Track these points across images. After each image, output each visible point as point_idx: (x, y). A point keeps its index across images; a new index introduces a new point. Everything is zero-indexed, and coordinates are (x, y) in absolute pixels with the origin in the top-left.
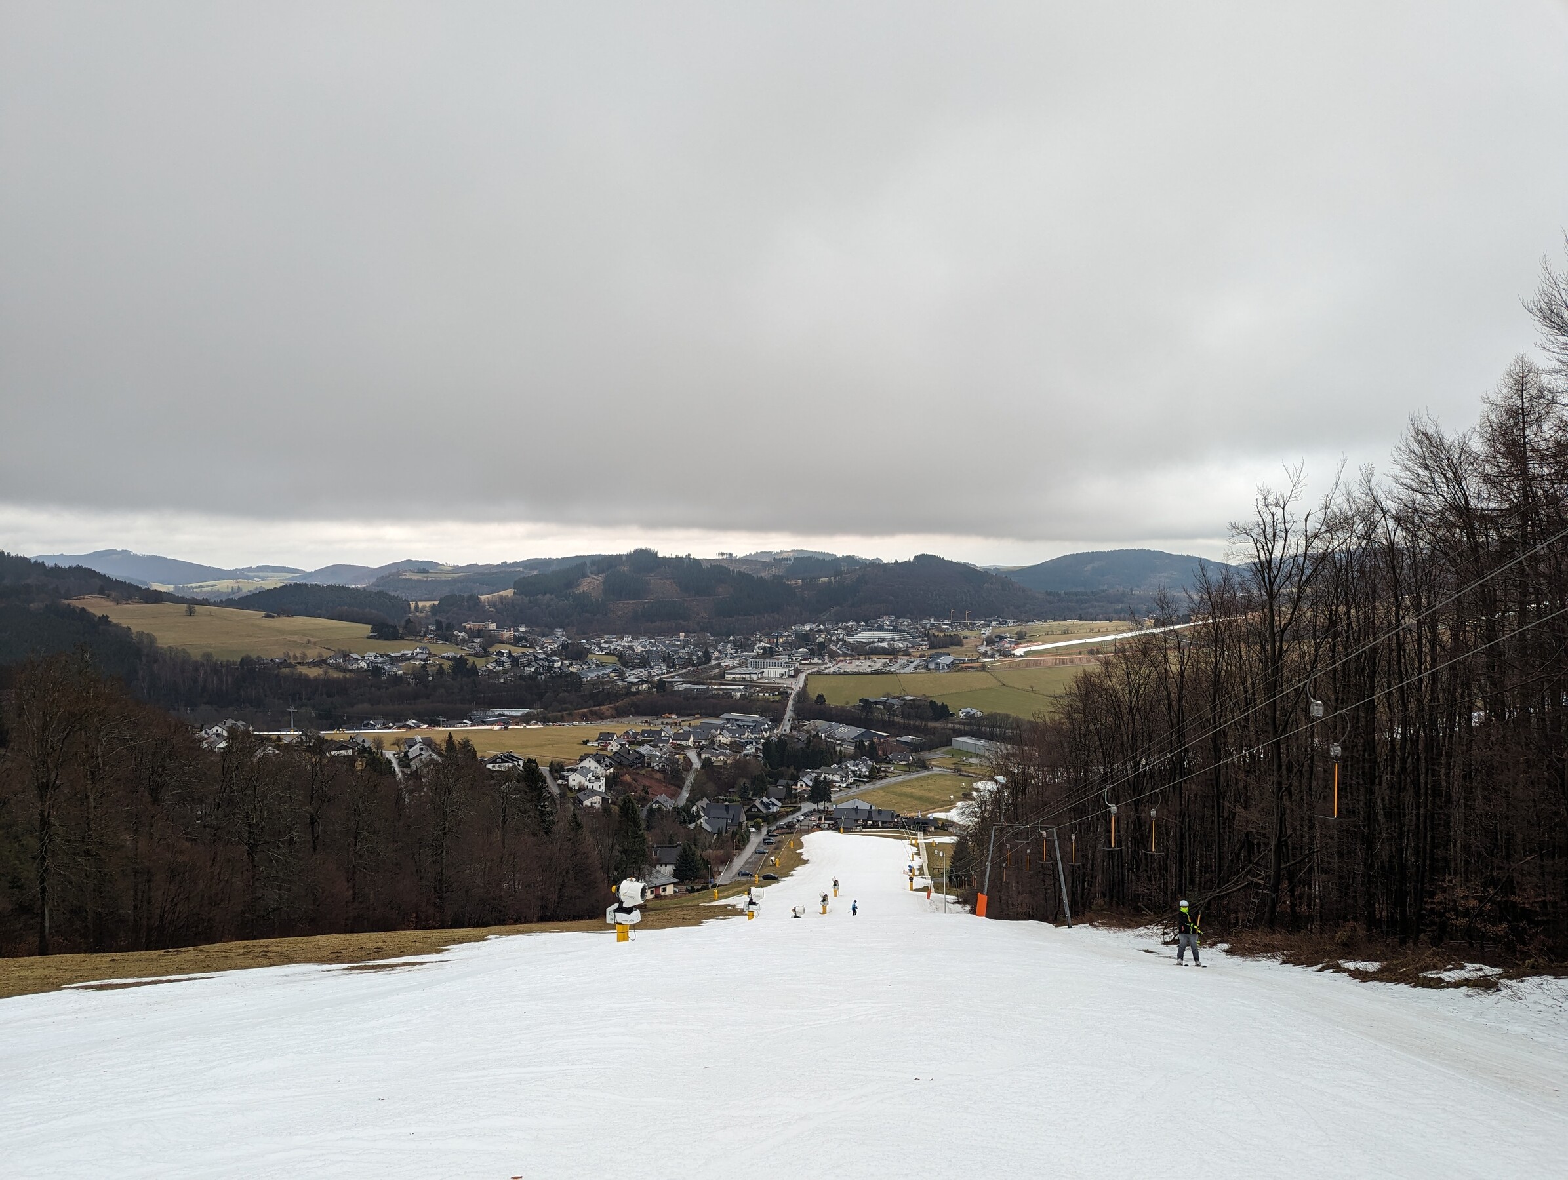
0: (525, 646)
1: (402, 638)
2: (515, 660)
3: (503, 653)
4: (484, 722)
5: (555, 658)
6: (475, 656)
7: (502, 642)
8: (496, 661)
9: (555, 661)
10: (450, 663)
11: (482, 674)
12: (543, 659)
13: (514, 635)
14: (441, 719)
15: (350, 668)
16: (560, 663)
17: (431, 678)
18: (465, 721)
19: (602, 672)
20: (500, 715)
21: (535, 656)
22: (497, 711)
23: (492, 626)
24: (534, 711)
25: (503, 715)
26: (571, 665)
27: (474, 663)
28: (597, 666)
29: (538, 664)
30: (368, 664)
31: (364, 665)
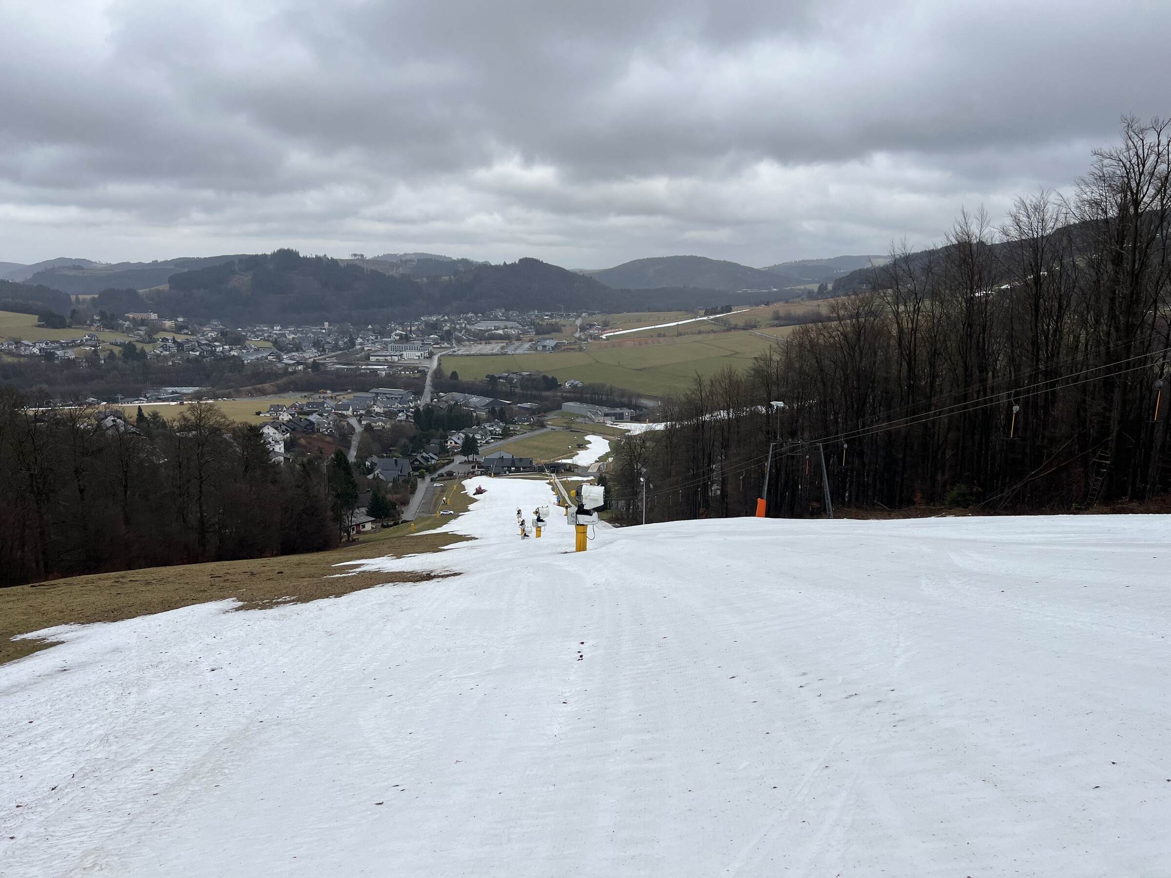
0: (187, 334)
1: (70, 327)
2: (180, 346)
3: (168, 340)
4: (160, 399)
5: (217, 344)
6: (142, 342)
7: (165, 330)
8: (162, 347)
9: (217, 346)
10: (120, 348)
11: (150, 358)
12: (206, 344)
13: (175, 324)
14: (120, 397)
15: (23, 353)
16: (221, 348)
17: (103, 362)
18: (141, 398)
19: (261, 355)
20: (173, 393)
21: (198, 342)
22: (170, 389)
23: (154, 316)
24: (204, 389)
25: (176, 393)
26: (231, 349)
27: (143, 348)
28: (256, 350)
29: (202, 349)
30: (40, 350)
31: (36, 351)
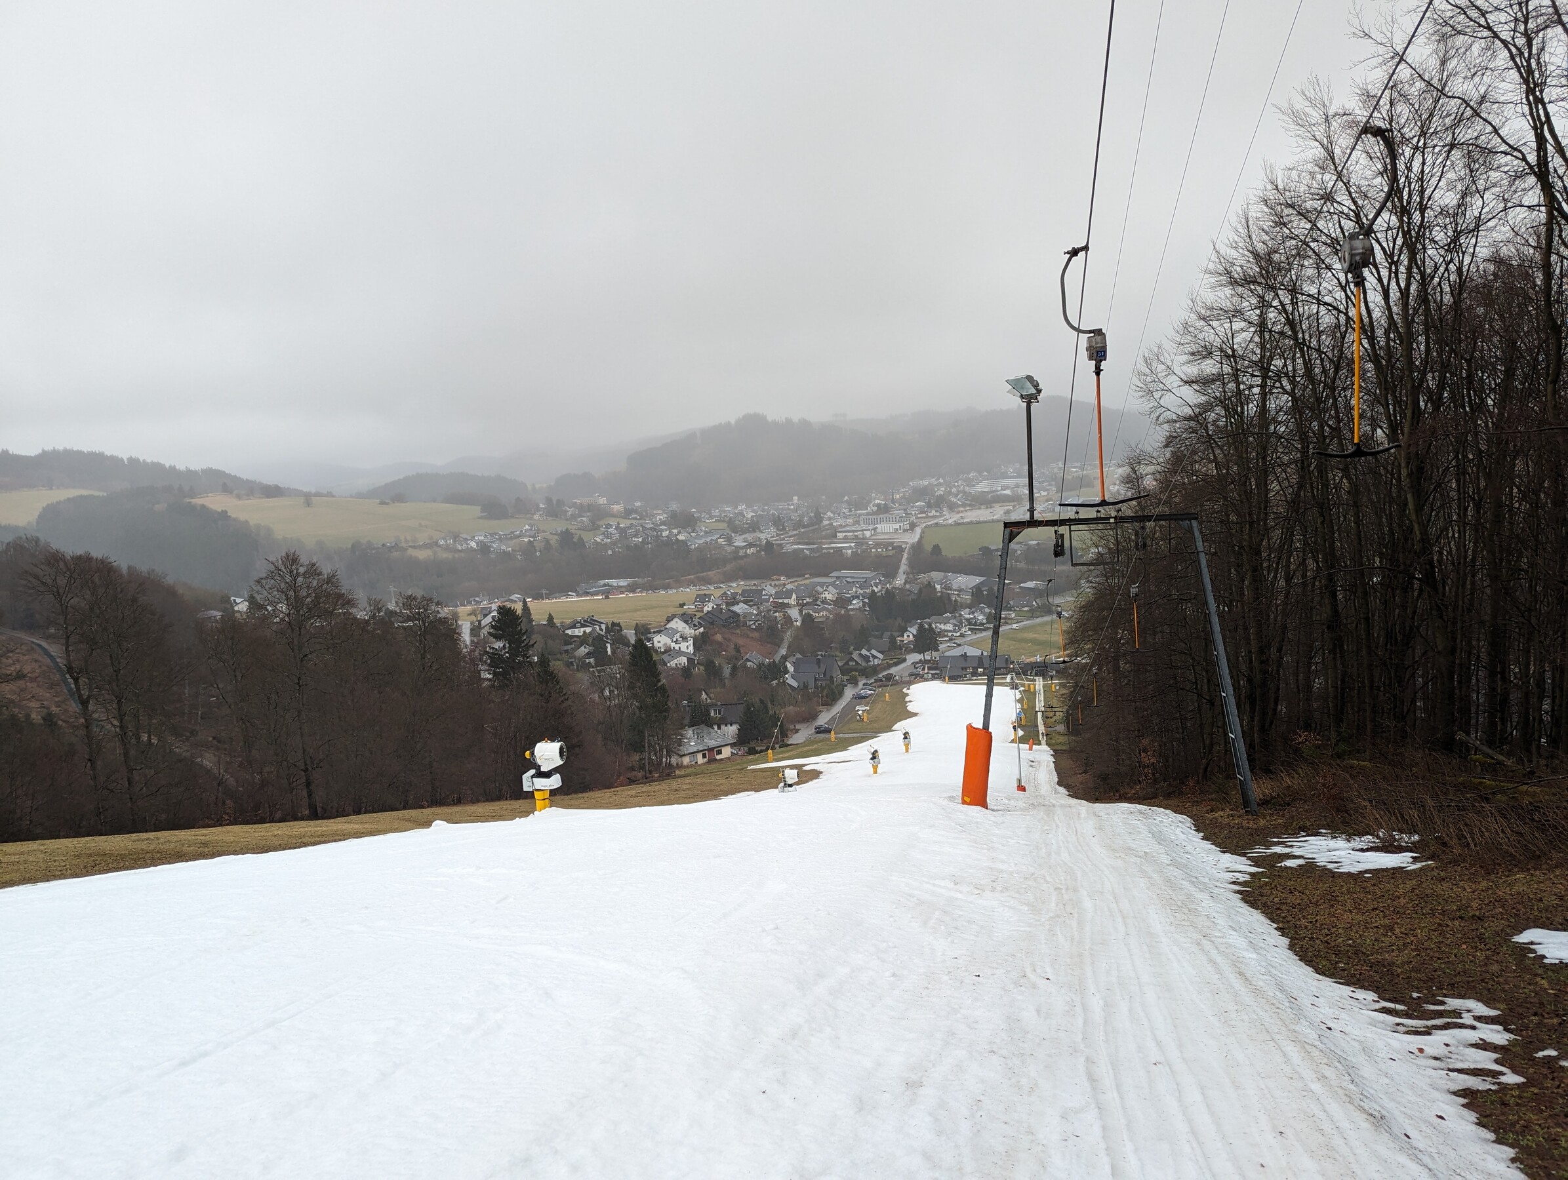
1: (512, 517)
4: (587, 593)
5: (663, 527)
6: (583, 530)
7: (613, 516)
8: (604, 534)
9: (663, 530)
10: (556, 537)
11: (590, 548)
12: (651, 529)
13: (625, 508)
15: (459, 547)
16: (668, 532)
17: (538, 554)
18: (570, 593)
19: (710, 538)
20: (605, 585)
21: (643, 527)
22: (602, 582)
23: (602, 501)
24: (640, 580)
25: (608, 585)
26: (679, 533)
27: (580, 536)
28: (706, 532)
29: (646, 534)
30: (477, 544)
31: (473, 544)
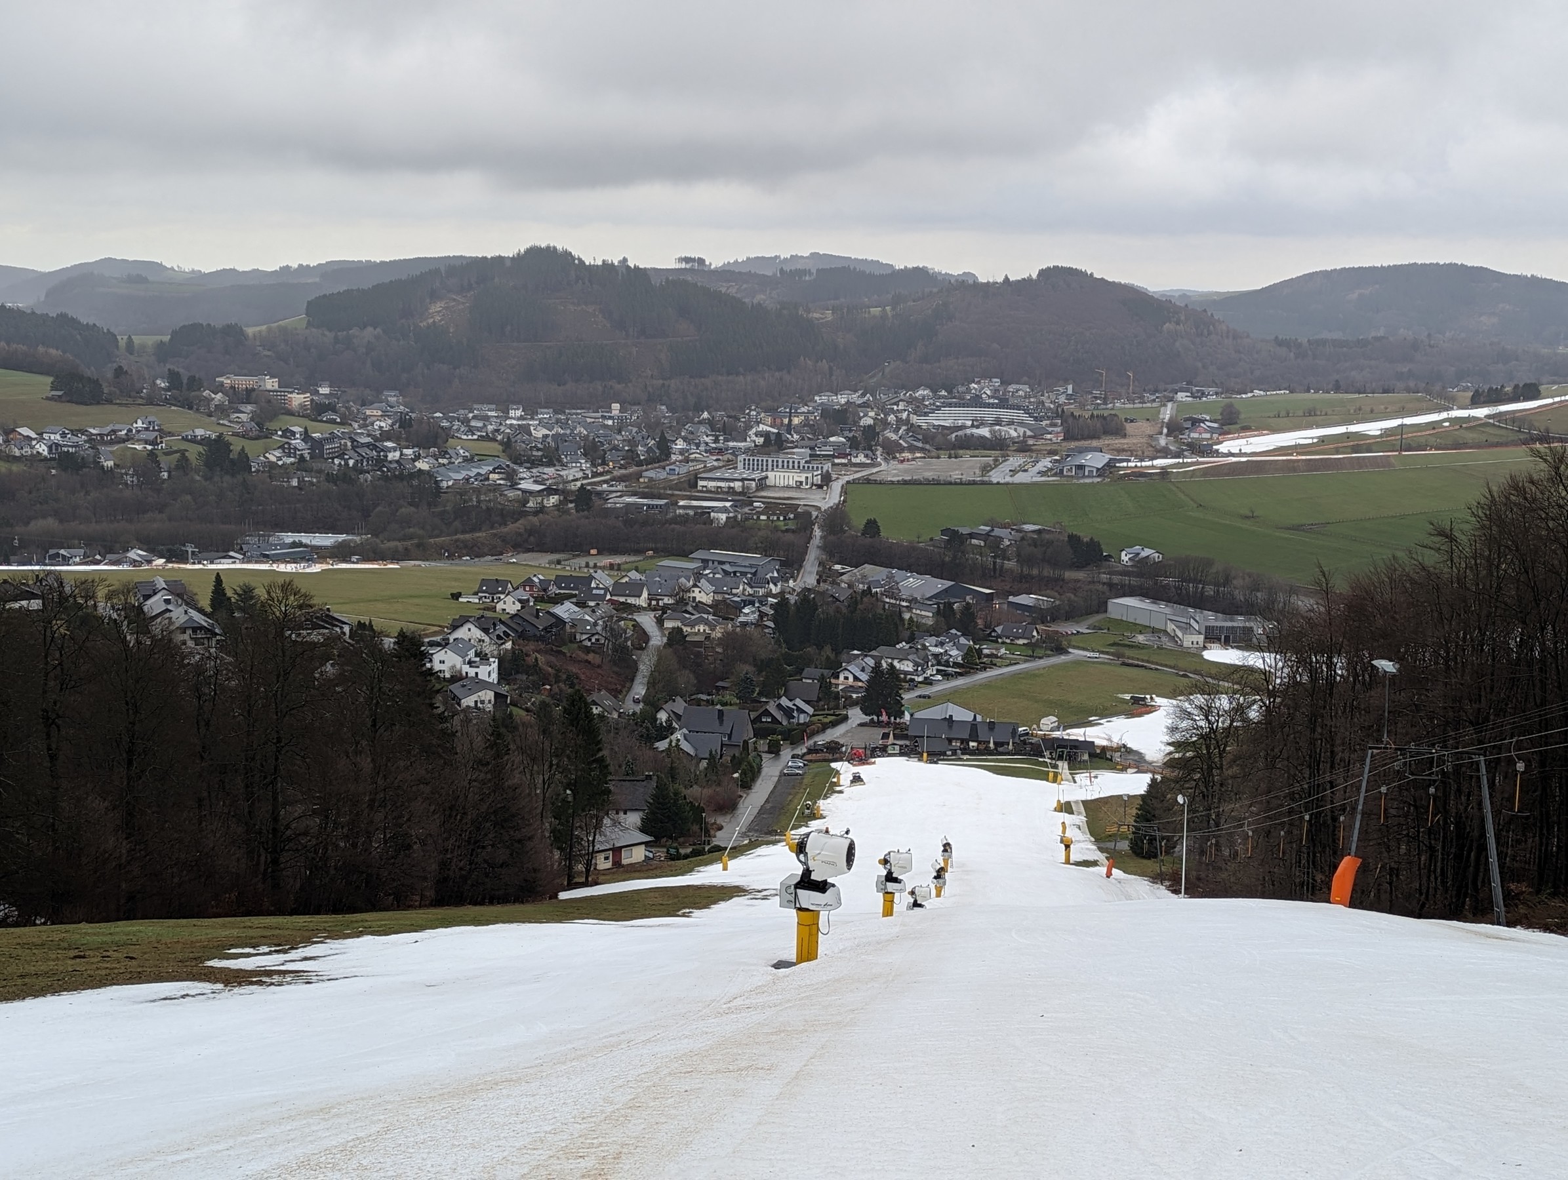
0: (333, 422)
1: (109, 402)
2: (316, 446)
3: (293, 433)
4: (267, 556)
5: (389, 444)
6: (243, 437)
7: (290, 413)
8: (282, 447)
9: (390, 450)
10: (200, 448)
11: (258, 471)
12: (368, 445)
13: (312, 400)
14: (190, 550)
15: (17, 453)
16: (397, 454)
17: (165, 475)
18: (232, 554)
19: (475, 471)
20: (294, 545)
21: (353, 440)
22: (289, 537)
23: (271, 384)
24: (357, 539)
25: (301, 545)
26: (417, 457)
27: (243, 449)
28: (466, 460)
29: (360, 455)
30: (50, 448)
31: (43, 449)
